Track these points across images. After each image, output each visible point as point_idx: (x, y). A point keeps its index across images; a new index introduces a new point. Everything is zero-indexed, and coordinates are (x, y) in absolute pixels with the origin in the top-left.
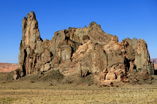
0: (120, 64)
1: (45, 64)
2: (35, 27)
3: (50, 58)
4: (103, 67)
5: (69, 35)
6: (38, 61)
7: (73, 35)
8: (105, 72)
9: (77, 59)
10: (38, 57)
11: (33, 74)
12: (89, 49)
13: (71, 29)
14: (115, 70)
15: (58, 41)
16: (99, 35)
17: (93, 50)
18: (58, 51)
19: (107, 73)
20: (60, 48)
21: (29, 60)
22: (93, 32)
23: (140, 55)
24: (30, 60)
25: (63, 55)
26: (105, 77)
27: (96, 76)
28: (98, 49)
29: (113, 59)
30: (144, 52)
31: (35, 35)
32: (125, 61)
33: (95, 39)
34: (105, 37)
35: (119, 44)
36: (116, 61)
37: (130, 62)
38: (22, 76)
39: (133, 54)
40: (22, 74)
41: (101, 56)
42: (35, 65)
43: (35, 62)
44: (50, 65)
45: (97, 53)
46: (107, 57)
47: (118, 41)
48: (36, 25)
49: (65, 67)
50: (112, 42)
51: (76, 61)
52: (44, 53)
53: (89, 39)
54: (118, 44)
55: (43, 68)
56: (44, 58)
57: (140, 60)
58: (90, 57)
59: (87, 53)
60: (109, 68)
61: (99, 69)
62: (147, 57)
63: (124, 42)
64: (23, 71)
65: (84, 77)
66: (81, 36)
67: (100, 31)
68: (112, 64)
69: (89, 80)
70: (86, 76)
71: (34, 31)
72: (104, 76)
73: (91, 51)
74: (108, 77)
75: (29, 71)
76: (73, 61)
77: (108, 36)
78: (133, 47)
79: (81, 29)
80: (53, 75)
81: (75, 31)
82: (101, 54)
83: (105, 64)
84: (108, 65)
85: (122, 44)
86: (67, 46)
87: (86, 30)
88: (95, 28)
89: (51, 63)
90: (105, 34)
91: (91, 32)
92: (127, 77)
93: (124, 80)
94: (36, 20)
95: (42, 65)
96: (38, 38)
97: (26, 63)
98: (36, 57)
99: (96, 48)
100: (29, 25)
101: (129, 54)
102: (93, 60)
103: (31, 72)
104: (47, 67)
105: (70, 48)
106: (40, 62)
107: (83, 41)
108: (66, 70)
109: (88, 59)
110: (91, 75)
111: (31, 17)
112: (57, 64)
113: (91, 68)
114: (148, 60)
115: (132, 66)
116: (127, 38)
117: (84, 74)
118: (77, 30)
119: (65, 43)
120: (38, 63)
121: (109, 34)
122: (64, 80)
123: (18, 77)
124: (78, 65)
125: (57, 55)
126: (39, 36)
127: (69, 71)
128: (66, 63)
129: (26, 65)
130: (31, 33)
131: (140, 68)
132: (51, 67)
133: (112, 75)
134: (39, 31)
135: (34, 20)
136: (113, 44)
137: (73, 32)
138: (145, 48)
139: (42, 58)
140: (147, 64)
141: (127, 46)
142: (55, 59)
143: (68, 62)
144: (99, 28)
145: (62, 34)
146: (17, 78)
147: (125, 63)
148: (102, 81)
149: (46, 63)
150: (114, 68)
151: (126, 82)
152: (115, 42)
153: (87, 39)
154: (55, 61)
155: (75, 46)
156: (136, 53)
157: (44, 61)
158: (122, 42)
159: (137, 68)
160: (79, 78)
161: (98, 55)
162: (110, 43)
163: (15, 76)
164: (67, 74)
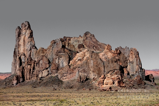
0: (116, 71)
1: (43, 70)
2: (30, 36)
3: (48, 65)
4: (100, 73)
5: (64, 43)
6: (36, 67)
7: (69, 44)
8: (103, 78)
9: (75, 65)
10: (37, 64)
11: (31, 80)
12: (86, 57)
13: (66, 38)
14: (112, 76)
15: (56, 49)
16: (93, 44)
17: (90, 57)
18: (56, 58)
19: (105, 78)
20: (57, 55)
21: (27, 67)
22: (88, 41)
23: (132, 63)
24: (29, 66)
25: (60, 62)
26: (103, 83)
27: (94, 82)
28: (95, 56)
29: (109, 66)
30: (137, 60)
31: (30, 43)
32: (120, 68)
33: (90, 48)
34: (99, 46)
35: (113, 53)
36: (112, 68)
37: (124, 69)
38: (22, 82)
39: (126, 62)
40: (21, 80)
41: (98, 63)
42: (34, 71)
43: (34, 69)
44: (48, 71)
45: (95, 60)
46: (104, 64)
47: (111, 50)
48: (30, 34)
49: (64, 74)
50: (106, 50)
51: (74, 68)
52: (42, 60)
53: (84, 47)
54: (111, 52)
55: (41, 74)
56: (42, 64)
57: (133, 67)
58: (87, 64)
59: (84, 61)
60: (106, 74)
61: (96, 75)
62: (139, 64)
63: (117, 51)
64: (22, 77)
65: (83, 82)
66: (76, 45)
67: (94, 40)
68: (109, 71)
69: (88, 85)
70: (85, 81)
71: (29, 40)
72: (103, 81)
73: (88, 59)
74: (106, 82)
75: (28, 77)
76: (72, 67)
77: (102, 45)
78: (126, 55)
79: (76, 38)
80: (52, 80)
81: (70, 40)
82: (98, 61)
83: (102, 70)
84: (104, 71)
85: (115, 52)
86: (64, 54)
87: (81, 40)
88: (89, 37)
89: (49, 69)
90: (99, 43)
91: (86, 41)
92: (124, 83)
93: (121, 85)
94: (30, 29)
95: (41, 71)
96: (33, 47)
97: (25, 70)
98: (35, 64)
99: (93, 56)
100: (24, 34)
101: (122, 61)
102: (90, 67)
103: (29, 78)
104: (45, 73)
105: (68, 55)
106: (38, 69)
107: (78, 49)
108: (64, 76)
109: (86, 66)
110: (89, 80)
111: (26, 27)
112: (55, 71)
113: (89, 74)
114: (140, 67)
115: (126, 72)
116: (119, 47)
117: (83, 79)
118: (71, 39)
119: (63, 51)
120: (36, 70)
121: (103, 43)
122: (64, 85)
123: (17, 82)
124: (76, 71)
125: (55, 62)
126: (34, 45)
127: (67, 77)
128: (65, 69)
129: (24, 71)
130: (26, 41)
131: (133, 74)
132: (49, 74)
133: (110, 81)
134: (33, 39)
135: (28, 29)
136: (107, 52)
137: (68, 41)
138: (137, 56)
139: (41, 65)
140: (139, 71)
141: (119, 55)
142: (53, 66)
143: (67, 69)
144: (93, 38)
145: (59, 43)
146: (17, 84)
147: (120, 70)
148: (100, 86)
149: (45, 69)
150: (111, 74)
151: (123, 87)
152: (108, 50)
153: (82, 47)
154: (53, 68)
155: (72, 54)
156: (129, 60)
157: (43, 68)
158: (115, 50)
159: (130, 74)
160: (79, 84)
161: (96, 62)
162: (104, 51)
163: (15, 82)
164: (65, 80)
